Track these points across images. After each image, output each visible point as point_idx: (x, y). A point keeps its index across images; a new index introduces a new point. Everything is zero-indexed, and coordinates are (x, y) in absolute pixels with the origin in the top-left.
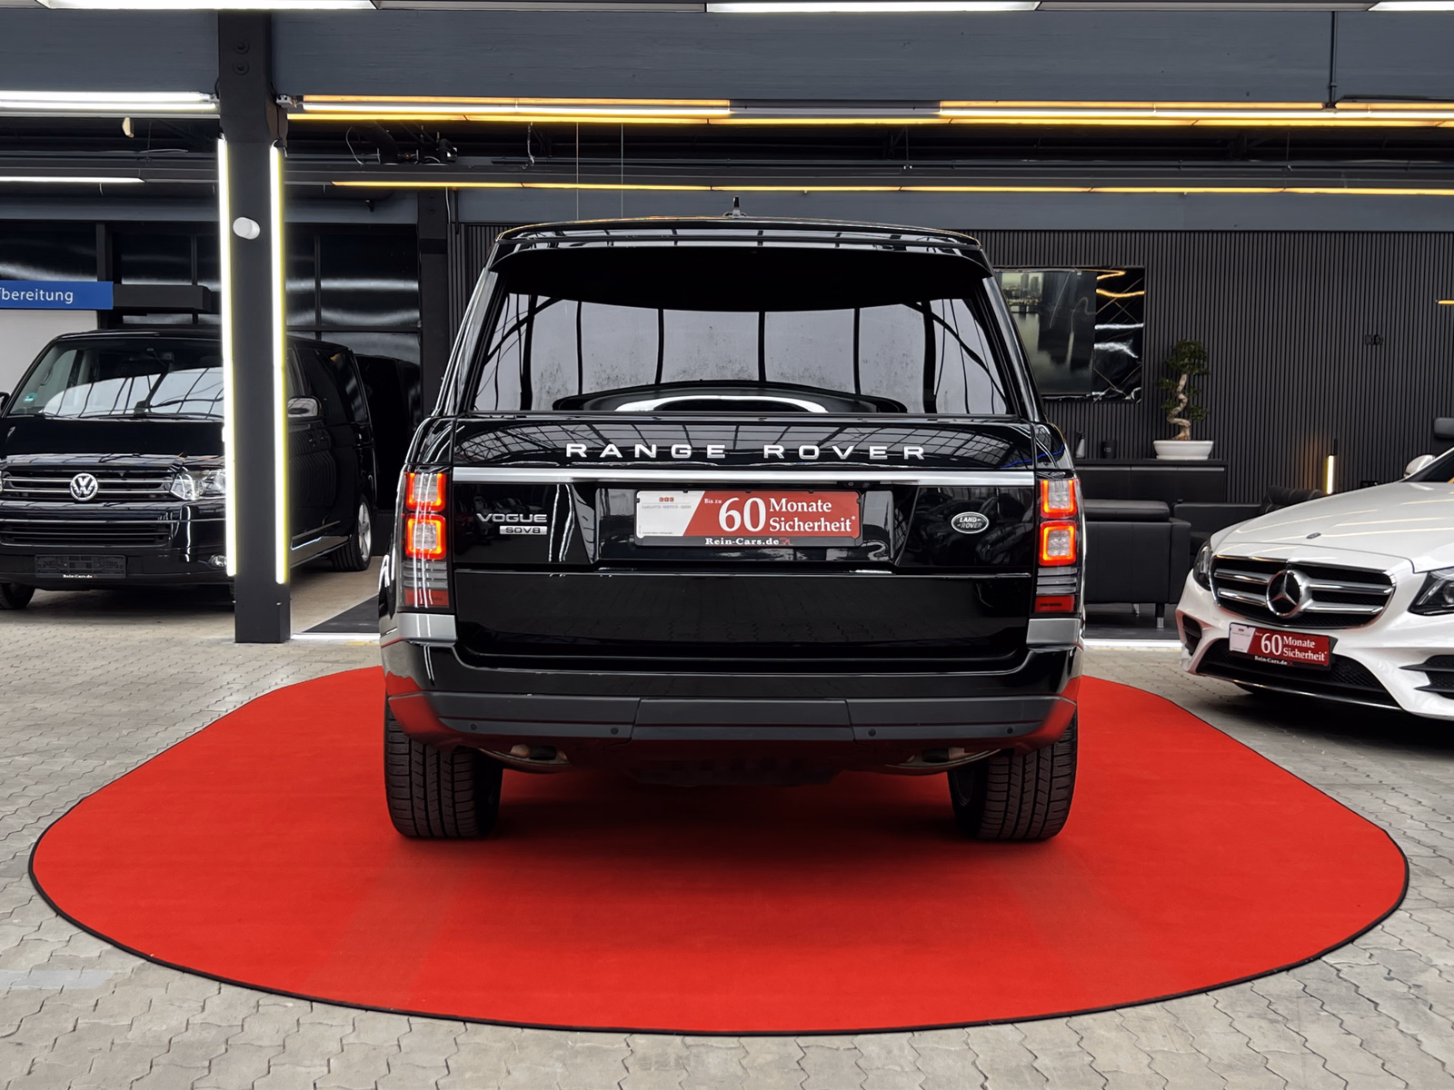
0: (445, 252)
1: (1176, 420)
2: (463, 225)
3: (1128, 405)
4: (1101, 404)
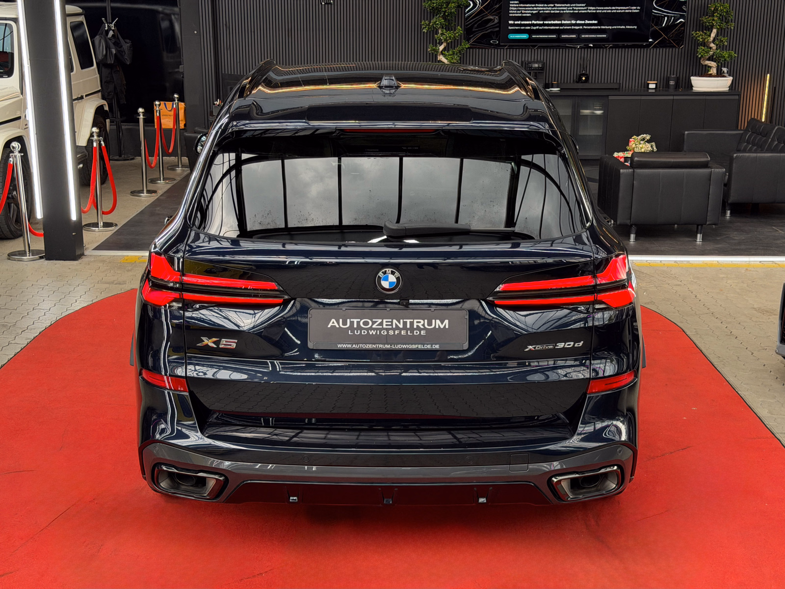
1: (708, 63)
3: (674, 49)
4: (655, 50)
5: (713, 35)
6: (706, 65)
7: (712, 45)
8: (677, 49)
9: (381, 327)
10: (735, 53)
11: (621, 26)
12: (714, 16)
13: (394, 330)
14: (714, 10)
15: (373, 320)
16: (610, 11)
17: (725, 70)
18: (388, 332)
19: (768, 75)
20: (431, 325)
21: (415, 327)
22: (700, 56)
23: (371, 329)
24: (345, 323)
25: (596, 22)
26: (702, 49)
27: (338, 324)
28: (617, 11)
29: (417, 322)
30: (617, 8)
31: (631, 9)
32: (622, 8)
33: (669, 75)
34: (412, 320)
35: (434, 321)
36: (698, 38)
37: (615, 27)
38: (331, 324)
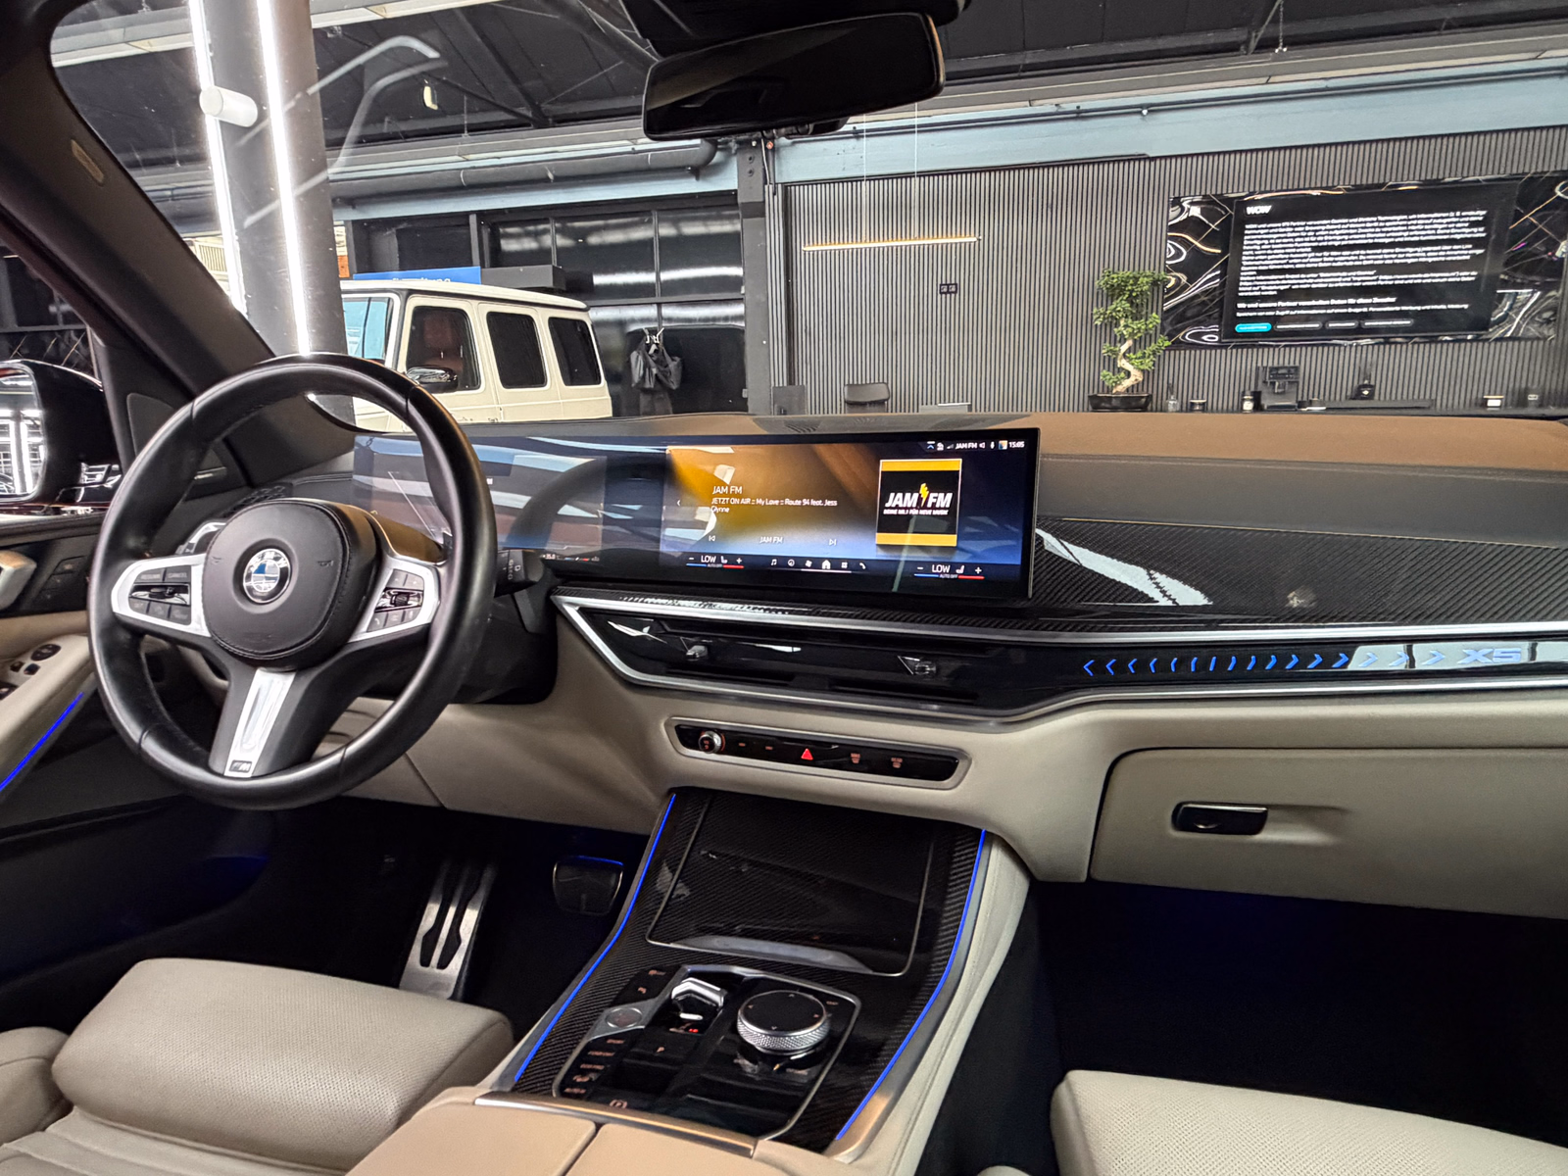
0: (763, 215)
2: (780, 186)
3: (1536, 343)
4: (1499, 344)
8: (1541, 343)
11: (1439, 304)
16: (1419, 281)
25: (1393, 300)
28: (1434, 281)
30: (1432, 275)
31: (1460, 276)
32: (1442, 275)
33: (1524, 387)
37: (1428, 307)
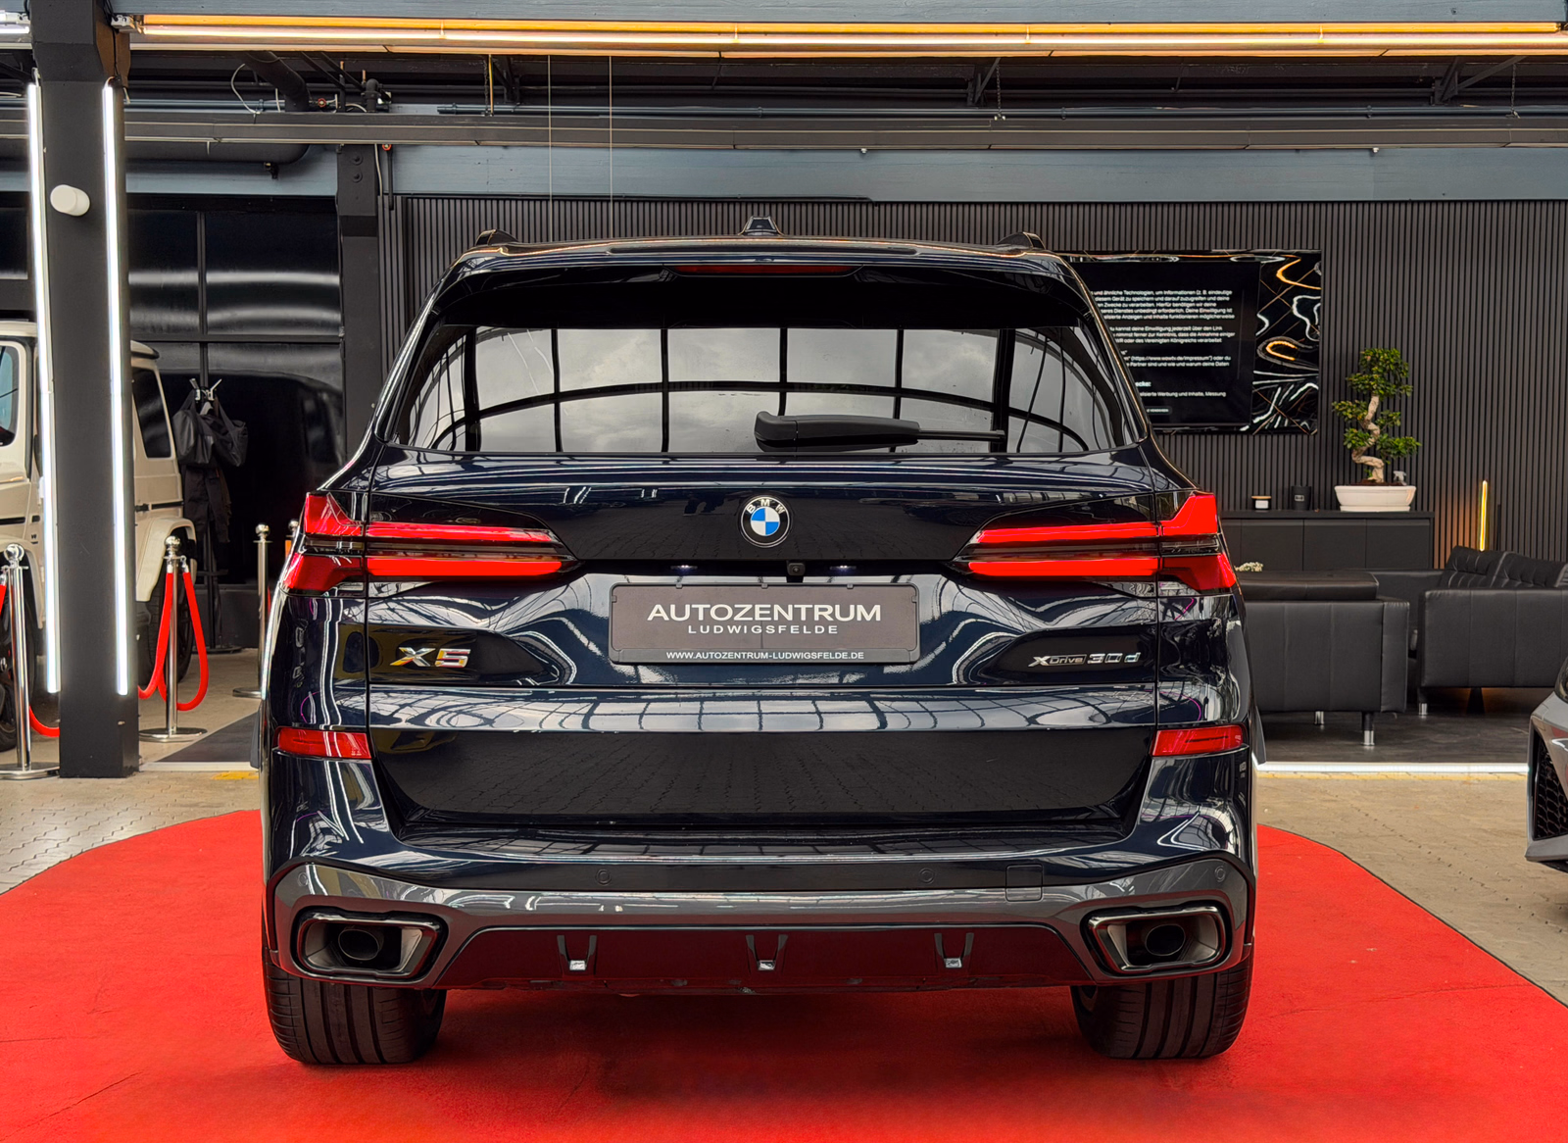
0: (375, 233)
1: (1366, 458)
2: (399, 198)
3: (1300, 437)
4: (1263, 438)
5: (1373, 407)
6: (1362, 464)
7: (1372, 426)
8: (1305, 437)
9: (751, 619)
10: (1418, 441)
11: (1196, 391)
12: (1371, 372)
13: (776, 624)
14: (1372, 360)
15: (736, 606)
16: (1173, 364)
17: (1400, 475)
18: (764, 629)
19: (1485, 483)
20: (848, 616)
21: (817, 618)
22: (1349, 446)
23: (731, 622)
24: (680, 612)
25: (1148, 384)
26: (1352, 432)
27: (668, 614)
28: (1188, 364)
29: (821, 610)
30: (1186, 358)
31: (1214, 361)
32: (1196, 358)
33: (1292, 484)
34: (811, 606)
35: (852, 607)
36: (1344, 413)
37: (1185, 394)
38: (653, 614)
